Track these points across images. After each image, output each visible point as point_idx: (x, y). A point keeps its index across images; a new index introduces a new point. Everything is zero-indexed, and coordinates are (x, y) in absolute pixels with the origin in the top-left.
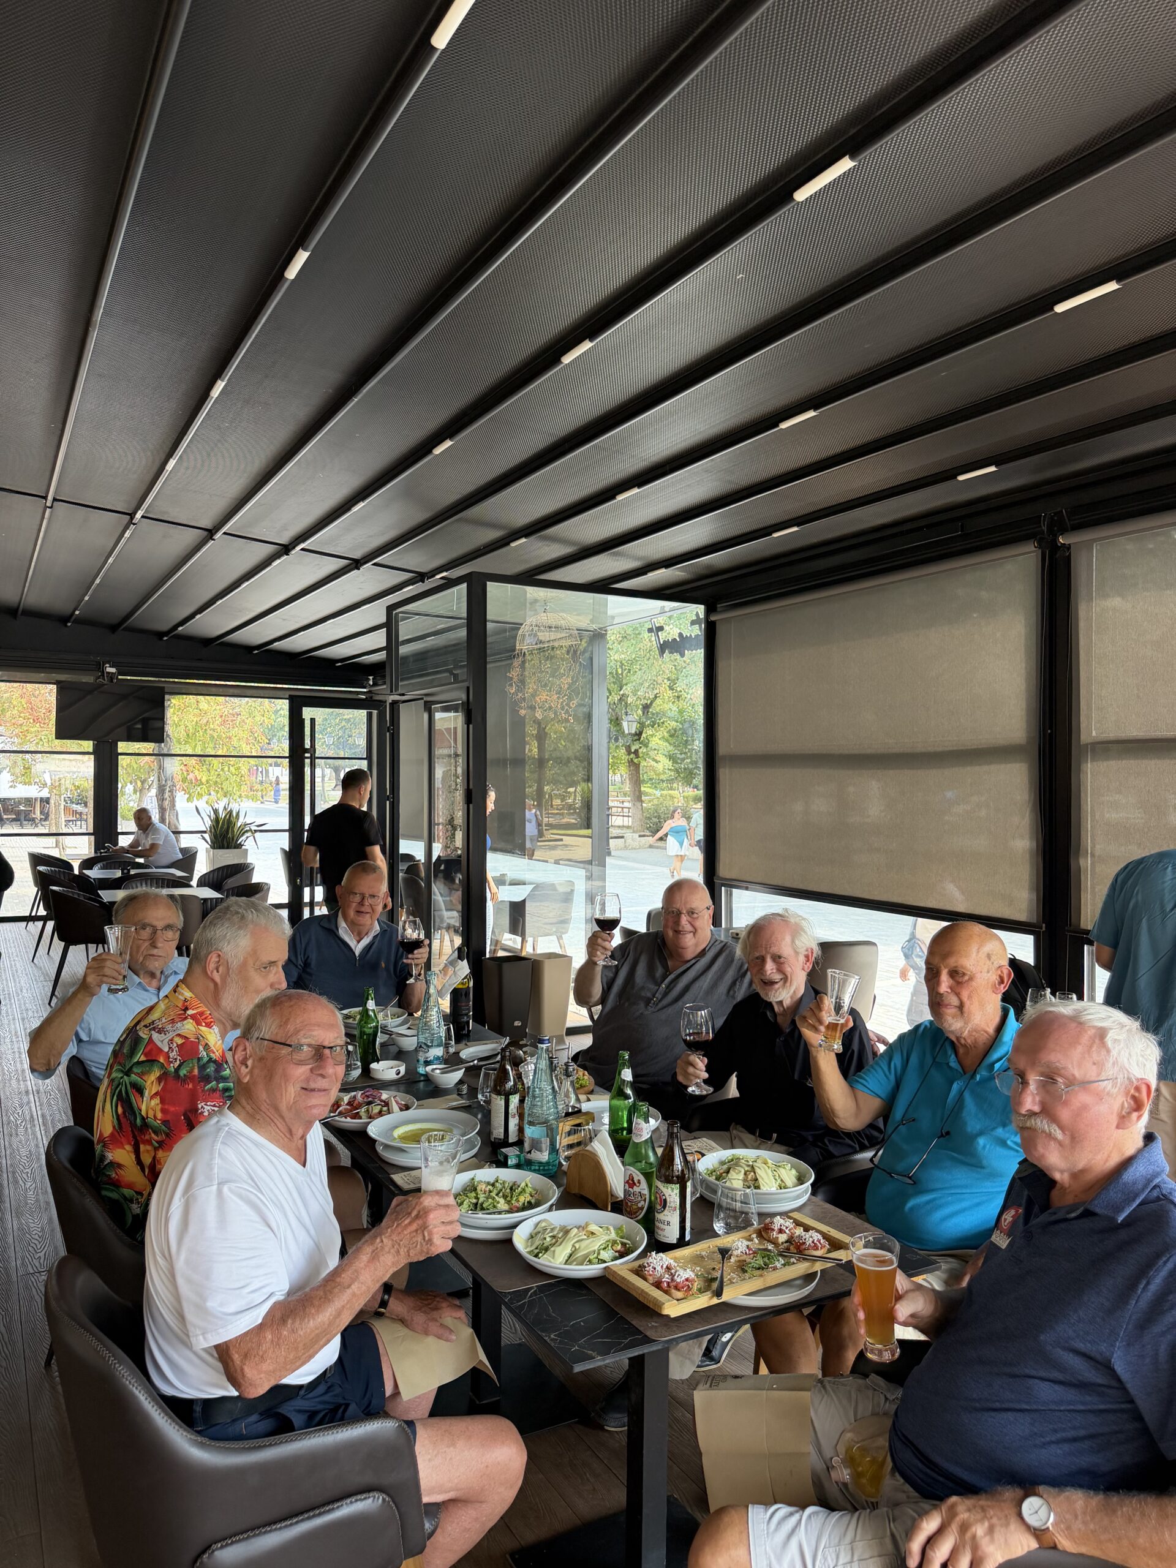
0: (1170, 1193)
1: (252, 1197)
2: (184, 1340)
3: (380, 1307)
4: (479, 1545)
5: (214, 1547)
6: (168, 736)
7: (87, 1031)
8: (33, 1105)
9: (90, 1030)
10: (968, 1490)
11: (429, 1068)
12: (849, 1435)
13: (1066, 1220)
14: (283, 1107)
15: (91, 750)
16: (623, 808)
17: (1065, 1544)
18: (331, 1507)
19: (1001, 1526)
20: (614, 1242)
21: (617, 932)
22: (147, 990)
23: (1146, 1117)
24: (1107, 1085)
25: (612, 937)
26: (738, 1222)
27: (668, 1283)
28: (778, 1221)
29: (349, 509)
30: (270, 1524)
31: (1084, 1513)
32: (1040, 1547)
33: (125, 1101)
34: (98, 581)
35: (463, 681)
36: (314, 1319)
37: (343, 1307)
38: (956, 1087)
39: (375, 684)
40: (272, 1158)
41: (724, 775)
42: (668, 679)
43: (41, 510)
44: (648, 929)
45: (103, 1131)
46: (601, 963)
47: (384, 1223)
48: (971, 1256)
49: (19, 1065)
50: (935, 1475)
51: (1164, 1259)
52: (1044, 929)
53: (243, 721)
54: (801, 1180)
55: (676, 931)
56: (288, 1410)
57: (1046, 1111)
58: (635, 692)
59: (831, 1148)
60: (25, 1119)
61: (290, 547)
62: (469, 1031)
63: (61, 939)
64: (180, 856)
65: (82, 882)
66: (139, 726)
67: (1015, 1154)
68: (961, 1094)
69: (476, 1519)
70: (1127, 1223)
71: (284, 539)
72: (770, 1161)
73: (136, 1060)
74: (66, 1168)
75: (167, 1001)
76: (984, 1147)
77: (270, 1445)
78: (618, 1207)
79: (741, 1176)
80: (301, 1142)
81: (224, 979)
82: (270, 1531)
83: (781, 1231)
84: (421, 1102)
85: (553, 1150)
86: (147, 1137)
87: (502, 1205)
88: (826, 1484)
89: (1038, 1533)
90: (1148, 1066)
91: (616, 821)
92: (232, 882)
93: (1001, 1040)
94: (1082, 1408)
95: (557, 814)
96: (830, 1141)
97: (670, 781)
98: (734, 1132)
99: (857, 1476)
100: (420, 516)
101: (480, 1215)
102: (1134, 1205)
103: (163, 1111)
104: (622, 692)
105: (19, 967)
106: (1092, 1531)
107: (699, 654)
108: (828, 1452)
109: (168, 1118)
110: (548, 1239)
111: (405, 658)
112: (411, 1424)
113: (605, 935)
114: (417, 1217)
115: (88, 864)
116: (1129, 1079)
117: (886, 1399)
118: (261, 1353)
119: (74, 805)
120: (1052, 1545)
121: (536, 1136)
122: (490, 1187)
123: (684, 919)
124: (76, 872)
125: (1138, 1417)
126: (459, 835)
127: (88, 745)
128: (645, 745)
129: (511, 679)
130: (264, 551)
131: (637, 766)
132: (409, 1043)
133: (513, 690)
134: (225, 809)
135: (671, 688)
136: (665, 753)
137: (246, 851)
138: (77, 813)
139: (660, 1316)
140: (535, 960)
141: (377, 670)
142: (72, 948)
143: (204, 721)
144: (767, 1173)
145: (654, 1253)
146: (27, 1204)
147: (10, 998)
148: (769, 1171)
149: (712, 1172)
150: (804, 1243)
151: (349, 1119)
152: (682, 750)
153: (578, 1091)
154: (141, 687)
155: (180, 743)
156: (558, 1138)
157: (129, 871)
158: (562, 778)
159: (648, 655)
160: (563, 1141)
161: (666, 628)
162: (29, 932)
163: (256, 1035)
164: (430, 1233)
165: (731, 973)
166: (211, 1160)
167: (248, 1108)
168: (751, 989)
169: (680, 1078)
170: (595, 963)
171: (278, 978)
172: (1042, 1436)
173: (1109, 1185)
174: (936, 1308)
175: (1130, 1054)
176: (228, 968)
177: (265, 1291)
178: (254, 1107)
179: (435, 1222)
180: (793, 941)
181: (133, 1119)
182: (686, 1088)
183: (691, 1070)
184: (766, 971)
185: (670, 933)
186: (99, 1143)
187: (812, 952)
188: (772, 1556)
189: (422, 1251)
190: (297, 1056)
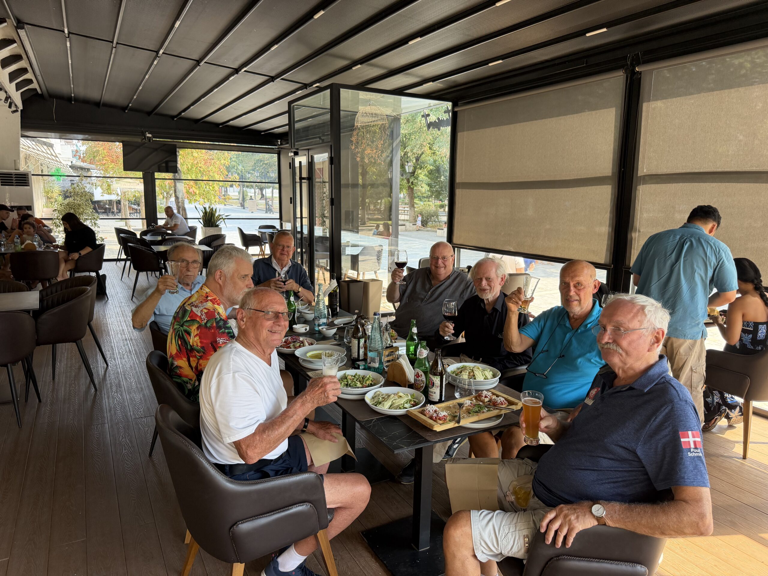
0: (670, 380)
1: (249, 379)
2: (220, 440)
3: (304, 428)
5: (238, 523)
6: (179, 170)
7: (158, 310)
8: (129, 345)
9: (160, 309)
10: (567, 502)
11: (320, 328)
12: (515, 483)
13: (620, 391)
14: (261, 339)
15: (142, 176)
16: (404, 211)
17: (610, 523)
18: (288, 508)
19: (582, 516)
20: (410, 401)
21: (405, 268)
22: (185, 291)
23: (661, 347)
24: (644, 331)
25: (403, 270)
26: (466, 393)
27: (436, 417)
28: (485, 393)
29: (269, 49)
30: (262, 515)
31: (619, 511)
32: (598, 524)
33: (182, 339)
34: (140, 88)
35: (329, 142)
36: (277, 430)
37: (290, 425)
38: (568, 336)
39: (281, 144)
40: (257, 362)
41: (459, 192)
42: (429, 144)
43: (110, 49)
44: (419, 267)
45: (172, 352)
46: (398, 283)
47: (306, 390)
48: (571, 411)
49: (121, 328)
50: (552, 497)
51: (664, 408)
52: (612, 267)
53: (215, 162)
54: (494, 376)
55: (436, 267)
56: (267, 469)
57: (616, 342)
58: (412, 150)
59: (508, 365)
60: (126, 352)
61: (239, 70)
62: (337, 312)
63: (135, 269)
64: (189, 230)
65: (142, 241)
66: (164, 165)
68: (570, 340)
69: (350, 515)
70: (649, 392)
71: (235, 66)
72: (480, 368)
73: (185, 320)
74: (157, 368)
75: (198, 293)
76: (580, 362)
77: (261, 482)
78: (411, 386)
79: (467, 374)
80: (269, 356)
81: (225, 282)
82: (262, 517)
83: (486, 397)
84: (318, 342)
85: (381, 362)
86: (194, 354)
87: (359, 385)
88: (504, 502)
89: (598, 519)
90: (664, 323)
91: (401, 217)
92: (215, 243)
93: (591, 314)
94: (621, 469)
95: (372, 213)
96: (506, 362)
97: (428, 197)
98: (462, 357)
99: (517, 499)
100: (306, 52)
101: (350, 389)
102: (653, 385)
103: (201, 342)
104: (405, 150)
105: (115, 283)
106: (622, 518)
107: (449, 129)
108: (505, 490)
109: (203, 345)
110: (381, 399)
111: (298, 130)
112: (321, 475)
113: (400, 270)
114: (321, 387)
115: (144, 233)
116: (654, 329)
117: (532, 468)
118: (254, 445)
119: (133, 205)
120: (604, 523)
121: (373, 356)
122: (354, 378)
123: (440, 261)
124: (138, 237)
125: (647, 474)
126: (328, 222)
127: (140, 174)
128: (417, 178)
129: (352, 141)
130: (226, 72)
131: (412, 189)
132: (310, 316)
133: (353, 148)
134: (209, 207)
135: (430, 148)
136: (426, 183)
137: (221, 228)
138: (134, 209)
139: (432, 431)
140: (365, 282)
141: (284, 136)
142: (141, 274)
143: (196, 162)
144: (479, 373)
145: (429, 405)
146: (132, 388)
147: (113, 297)
148: (480, 372)
149: (454, 372)
150: (497, 402)
151: (285, 349)
152: (435, 181)
153: (392, 338)
154: (165, 145)
155: (184, 174)
156: (383, 357)
157: (165, 237)
158: (374, 196)
159: (419, 131)
160: (385, 359)
161: (431, 115)
162: (118, 266)
163: (247, 307)
164: (328, 394)
165: (462, 287)
166: (229, 362)
167: (244, 340)
168: (472, 293)
169: (441, 333)
170: (395, 283)
171: (250, 281)
172: (601, 480)
173: (642, 376)
174: (557, 425)
175: (656, 317)
176: (225, 277)
177: (256, 419)
178: (247, 340)
179: (329, 389)
180: (496, 271)
181: (186, 346)
182: (443, 337)
183: (446, 329)
184: (482, 285)
185: (433, 267)
186: (170, 357)
187: (505, 277)
188: (481, 530)
189: (324, 401)
190: (267, 317)
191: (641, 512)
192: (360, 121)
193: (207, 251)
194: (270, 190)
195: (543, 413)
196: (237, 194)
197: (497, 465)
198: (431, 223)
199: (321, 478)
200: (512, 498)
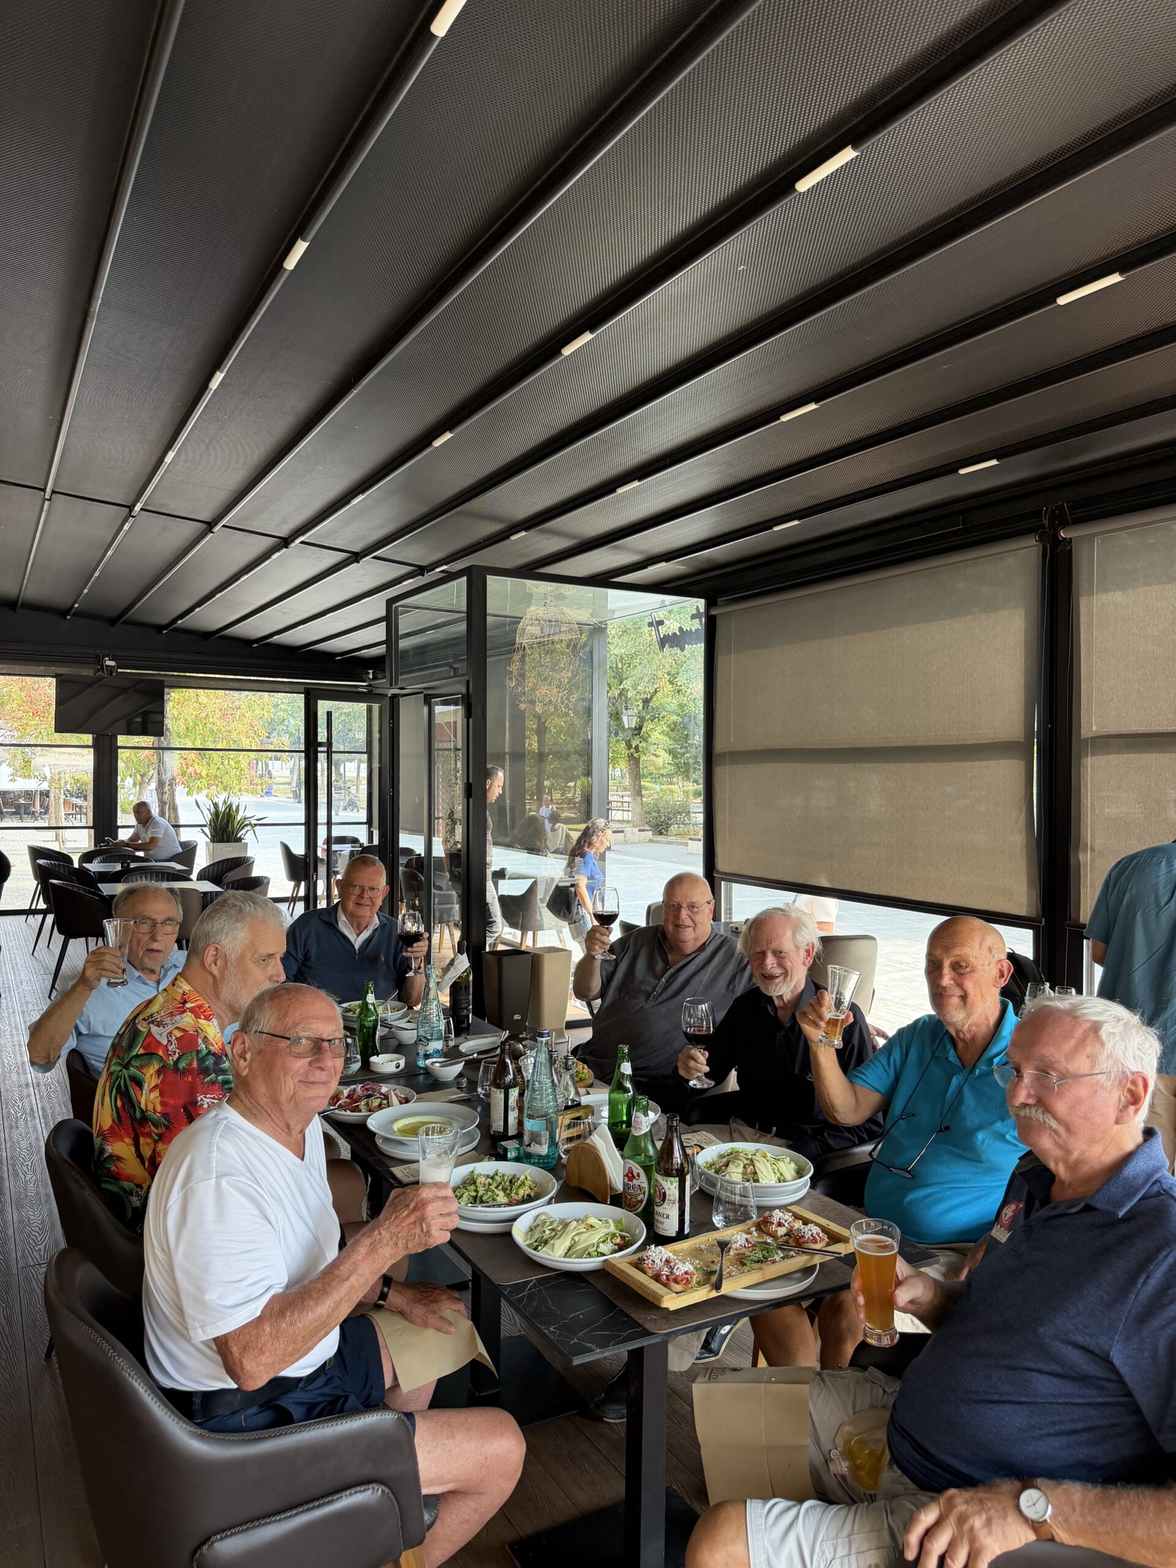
0: (1171, 1188)
1: (251, 1190)
2: (183, 1334)
3: (379, 1299)
4: (479, 1535)
5: (213, 1538)
6: (168, 729)
7: (86, 1024)
8: (33, 1097)
9: (89, 1023)
10: (966, 1482)
11: (429, 1062)
13: (1066, 1215)
14: (283, 1098)
15: (90, 743)
16: (622, 802)
17: (1063, 1536)
18: (330, 1498)
19: (999, 1518)
20: (614, 1235)
22: (146, 984)
23: (1144, 1112)
24: (1102, 1078)
25: (610, 931)
26: (738, 1215)
27: (667, 1276)
28: (777, 1215)
29: (348, 502)
31: (1082, 1506)
32: (1038, 1540)
33: (125, 1095)
34: (97, 574)
35: (463, 675)
36: (312, 1311)
37: (342, 1299)
38: (955, 1082)
39: (375, 678)
40: (270, 1152)
41: (723, 772)
42: (669, 674)
43: (40, 502)
44: (648, 923)
45: (102, 1124)
46: (599, 957)
47: (382, 1216)
48: (969, 1249)
49: (19, 1059)
50: (932, 1467)
51: (1165, 1253)
52: (1043, 923)
53: (243, 715)
54: (800, 1174)
55: (676, 925)
56: (288, 1402)
57: (1042, 1103)
58: (635, 687)
59: (830, 1141)
60: (25, 1112)
61: (289, 540)
62: (469, 1025)
63: (60, 932)
64: (180, 850)
65: (82, 875)
66: (139, 720)
67: (1014, 1148)
68: (960, 1089)
69: (476, 1510)
70: (1128, 1218)
71: (284, 532)
72: (769, 1155)
73: (134, 1053)
74: (65, 1162)
75: (165, 994)
76: (983, 1142)
77: (270, 1437)
78: (617, 1200)
79: (741, 1169)
80: (299, 1136)
81: (222, 972)
82: (270, 1523)
83: (780, 1224)
84: (421, 1095)
85: (553, 1143)
86: (147, 1130)
87: (501, 1198)
88: (825, 1477)
89: (1036, 1526)
90: (1146, 1060)
91: (616, 815)
92: (231, 876)
93: (999, 1034)
94: (1080, 1400)
96: (829, 1135)
97: (670, 775)
98: (734, 1125)
99: (855, 1468)
101: (480, 1208)
102: (1135, 1200)
103: (162, 1104)
104: (622, 687)
105: (19, 961)
106: (1090, 1524)
107: (699, 649)
108: (826, 1445)
109: (168, 1110)
110: (548, 1232)
111: (405, 652)
112: (410, 1416)
113: (603, 930)
114: (415, 1209)
115: (88, 857)
116: (1124, 1072)
117: (885, 1391)
118: (259, 1346)
119: (74, 799)
120: (1050, 1537)
121: (535, 1129)
122: (490, 1180)
123: (684, 913)
124: (76, 865)
125: (1138, 1411)
126: (459, 829)
127: (88, 739)
128: (646, 740)
129: (511, 673)
130: (263, 544)
131: (637, 761)
132: (409, 1037)
133: (513, 684)
134: (225, 802)
135: (671, 683)
136: (665, 747)
137: (246, 844)
138: (76, 806)
139: (659, 1308)
140: (535, 955)
141: (377, 664)
142: (72, 941)
143: (204, 715)
144: (766, 1166)
145: (653, 1246)
146: (27, 1196)
147: (10, 991)
148: (768, 1165)
149: (711, 1166)
150: (803, 1236)
151: (348, 1113)
152: (682, 745)
153: (578, 1085)
154: (141, 681)
155: (180, 737)
156: (558, 1131)
157: (129, 864)
158: (561, 773)
159: (648, 649)
160: (562, 1134)
161: (666, 622)
162: (29, 925)
163: (254, 1028)
164: (428, 1225)
165: (731, 968)
166: (210, 1153)
167: (246, 1102)
168: (752, 983)
169: (682, 1072)
170: (593, 958)
171: (277, 971)
172: (1040, 1428)
173: (1109, 1179)
174: (935, 1295)
175: (1126, 1047)
176: (226, 961)
177: (267, 1283)
178: (252, 1100)
179: (433, 1214)
180: (794, 936)
181: (132, 1112)
183: (692, 1064)
184: (767, 966)
185: (671, 927)
186: (98, 1136)
187: (813, 947)
188: (770, 1551)
189: (420, 1243)
190: (296, 1049)
191: (1132, 1508)
192: (529, 632)
193: (211, 893)
194: (355, 763)
195: (902, 1268)
196: (288, 773)
198: (676, 826)
199: (408, 1423)
200: (842, 1467)
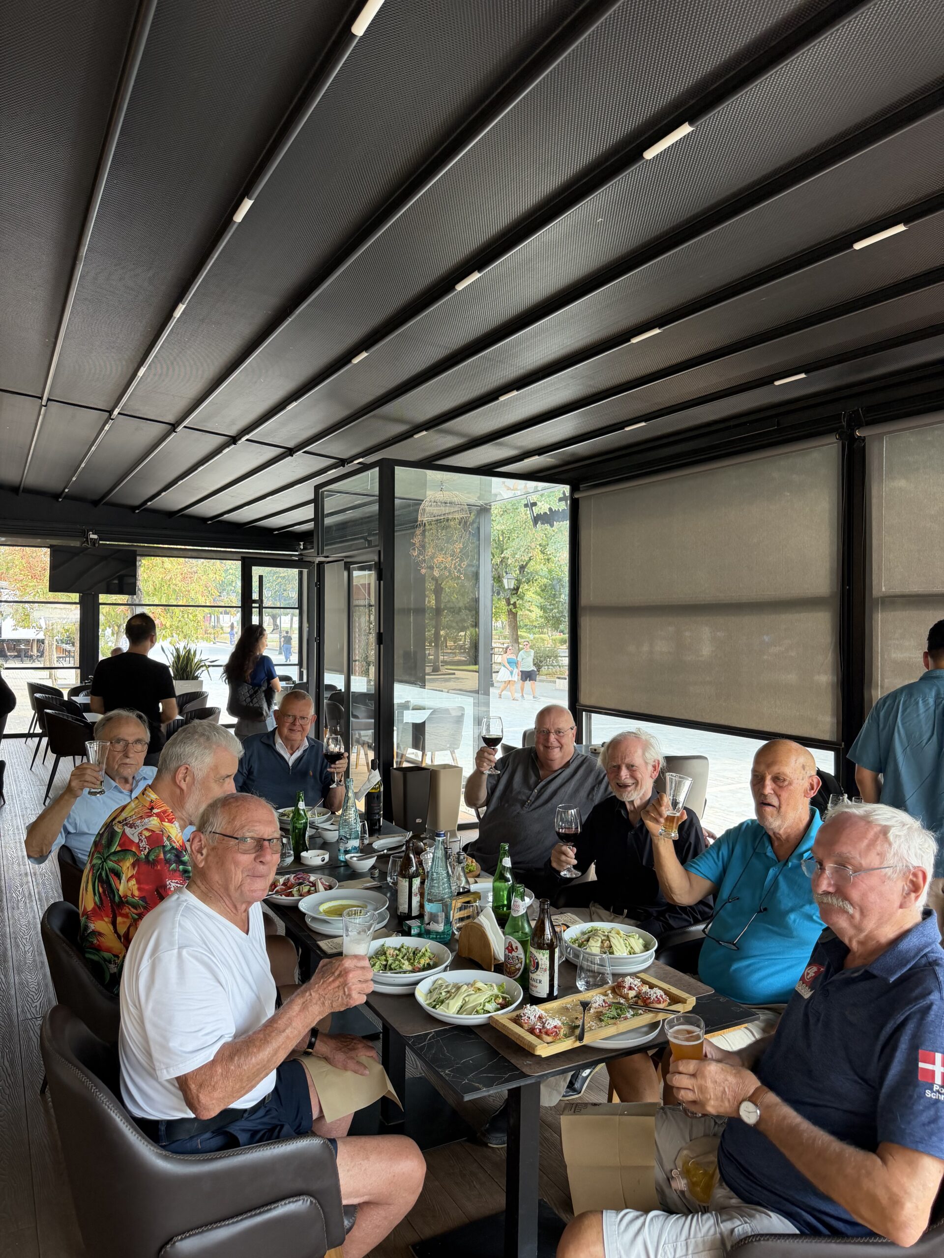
0: (935, 961)
1: (206, 959)
2: (151, 1073)
3: (308, 1047)
4: (388, 1237)
5: (175, 1239)
6: (139, 589)
8: (31, 884)
9: (76, 824)
11: (348, 856)
13: (850, 979)
14: (232, 887)
15: (77, 601)
18: (269, 1207)
20: (497, 997)
21: (499, 747)
22: (121, 792)
23: (923, 898)
24: (889, 871)
25: (496, 751)
26: (597, 980)
27: (540, 1030)
28: (629, 980)
29: (284, 408)
33: (106, 883)
34: (83, 465)
35: (375, 546)
36: (256, 1057)
37: (279, 1047)
38: (771, 872)
39: (305, 549)
41: (586, 623)
42: (540, 545)
43: (38, 408)
44: (524, 745)
45: (87, 906)
46: (487, 772)
47: (312, 981)
52: (841, 747)
53: (200, 578)
54: (647, 948)
55: (545, 747)
56: (235, 1129)
57: (841, 891)
58: (513, 555)
59: (671, 921)
60: (24, 896)
61: (237, 438)
62: (380, 826)
63: (53, 752)
65: (71, 706)
66: (116, 582)
67: (817, 925)
68: (776, 878)
69: (386, 1218)
70: (897, 983)
71: (232, 432)
72: (622, 932)
73: (113, 851)
74: (57, 935)
75: (137, 801)
76: (794, 921)
77: (221, 1158)
78: (500, 968)
79: (599, 944)
80: (244, 915)
81: (190, 785)
83: (631, 988)
84: (342, 883)
85: (448, 922)
86: (124, 911)
87: (407, 966)
88: (667, 1191)
92: (190, 707)
93: (808, 834)
95: (451, 653)
97: (542, 627)
98: (593, 908)
99: (692, 1185)
101: (389, 974)
102: (905, 969)
103: (139, 889)
104: (503, 555)
105: (20, 774)
107: (565, 525)
108: (669, 1165)
109: (144, 894)
110: (444, 994)
111: (329, 528)
112: (333, 1141)
113: (490, 750)
114: (339, 975)
115: (75, 691)
116: (907, 867)
118: (213, 1084)
119: (64, 645)
121: (434, 911)
122: (397, 952)
123: (553, 737)
124: (66, 698)
126: (372, 670)
127: (75, 597)
128: (522, 598)
129: (414, 544)
130: (216, 441)
131: (515, 615)
132: (332, 836)
133: (416, 554)
134: (185, 648)
135: (543, 552)
136: (538, 604)
137: (202, 681)
138: (66, 651)
139: (533, 1055)
140: (433, 770)
141: (306, 537)
142: (62, 759)
143: (168, 578)
144: (619, 942)
145: (528, 1006)
146: (26, 963)
147: (12, 799)
148: (621, 940)
149: (575, 941)
150: (650, 998)
151: (284, 897)
152: (551, 602)
153: (468, 875)
154: (118, 551)
155: (149, 596)
156: (452, 912)
158: (454, 625)
159: (524, 525)
160: (455, 915)
161: (539, 504)
162: (28, 746)
163: (209, 829)
164: (349, 989)
165: (590, 781)
166: (173, 929)
167: (203, 887)
168: (608, 792)
169: (554, 865)
170: (482, 773)
173: (887, 952)
175: (909, 847)
176: (193, 778)
177: (218, 1034)
178: (208, 886)
179: (353, 980)
180: (644, 754)
181: (112, 896)
182: (559, 872)
183: (563, 858)
184: (621, 777)
185: (541, 748)
186: (83, 916)
187: (659, 764)
189: (343, 1003)
190: (243, 847)
192: (426, 513)
194: (289, 617)
197: (654, 1118)
198: (546, 667)
199: (332, 1147)
200: (680, 1184)
